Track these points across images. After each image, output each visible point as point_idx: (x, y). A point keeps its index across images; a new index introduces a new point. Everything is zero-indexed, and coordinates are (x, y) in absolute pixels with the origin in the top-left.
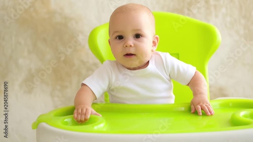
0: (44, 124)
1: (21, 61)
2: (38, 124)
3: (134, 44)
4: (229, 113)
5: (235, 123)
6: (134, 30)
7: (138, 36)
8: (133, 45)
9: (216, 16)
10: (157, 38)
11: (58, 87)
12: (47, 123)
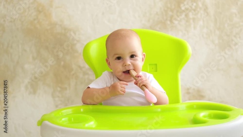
0: (47, 122)
1: (26, 66)
2: (42, 122)
3: (132, 64)
4: (192, 114)
5: (196, 122)
6: (130, 52)
7: (132, 56)
8: (130, 64)
9: (195, 28)
10: (144, 55)
11: (59, 89)
12: (49, 121)
